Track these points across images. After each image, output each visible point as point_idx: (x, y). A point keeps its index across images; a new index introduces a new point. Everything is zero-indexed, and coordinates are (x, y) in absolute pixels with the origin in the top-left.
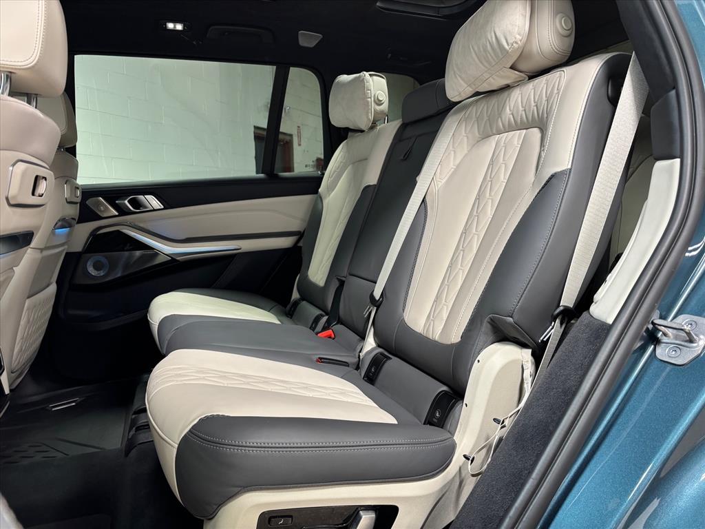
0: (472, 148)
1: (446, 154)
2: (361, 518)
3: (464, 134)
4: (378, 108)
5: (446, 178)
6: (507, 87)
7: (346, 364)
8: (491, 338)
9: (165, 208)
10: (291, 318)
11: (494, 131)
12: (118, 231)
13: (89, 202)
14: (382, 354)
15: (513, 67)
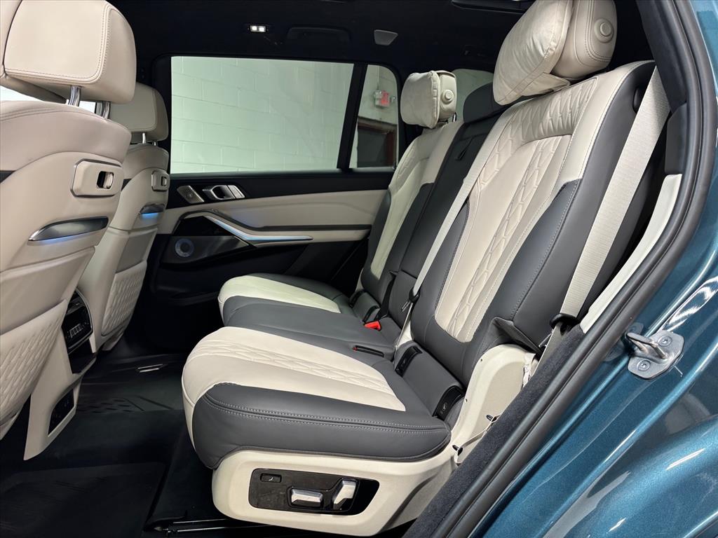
1: (491, 157)
2: (342, 486)
3: (509, 137)
4: (445, 107)
5: (489, 182)
7: (381, 354)
8: (497, 339)
9: (246, 198)
10: (352, 308)
11: (536, 136)
12: (203, 217)
13: (180, 190)
14: (415, 348)
15: (553, 73)
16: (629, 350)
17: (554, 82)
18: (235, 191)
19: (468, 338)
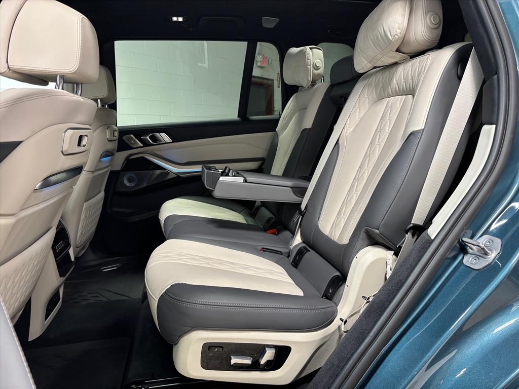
0: (371, 107)
1: (354, 110)
2: (266, 352)
3: (366, 96)
4: (316, 72)
5: (354, 126)
6: (396, 64)
7: (280, 253)
8: (366, 242)
9: (173, 142)
10: (254, 218)
11: (386, 95)
12: (143, 157)
13: (125, 138)
14: (304, 247)
15: (398, 51)
16: (463, 249)
17: (398, 57)
18: (165, 137)
19: (345, 241)
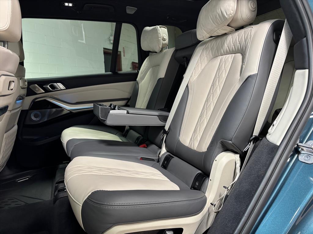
0: (209, 62)
1: (197, 65)
3: (205, 55)
4: (164, 42)
5: (197, 76)
6: (225, 34)
7: (153, 160)
9: (66, 89)
11: (219, 55)
12: (45, 100)
13: (31, 87)
14: (169, 155)
17: (229, 29)
18: (61, 86)
